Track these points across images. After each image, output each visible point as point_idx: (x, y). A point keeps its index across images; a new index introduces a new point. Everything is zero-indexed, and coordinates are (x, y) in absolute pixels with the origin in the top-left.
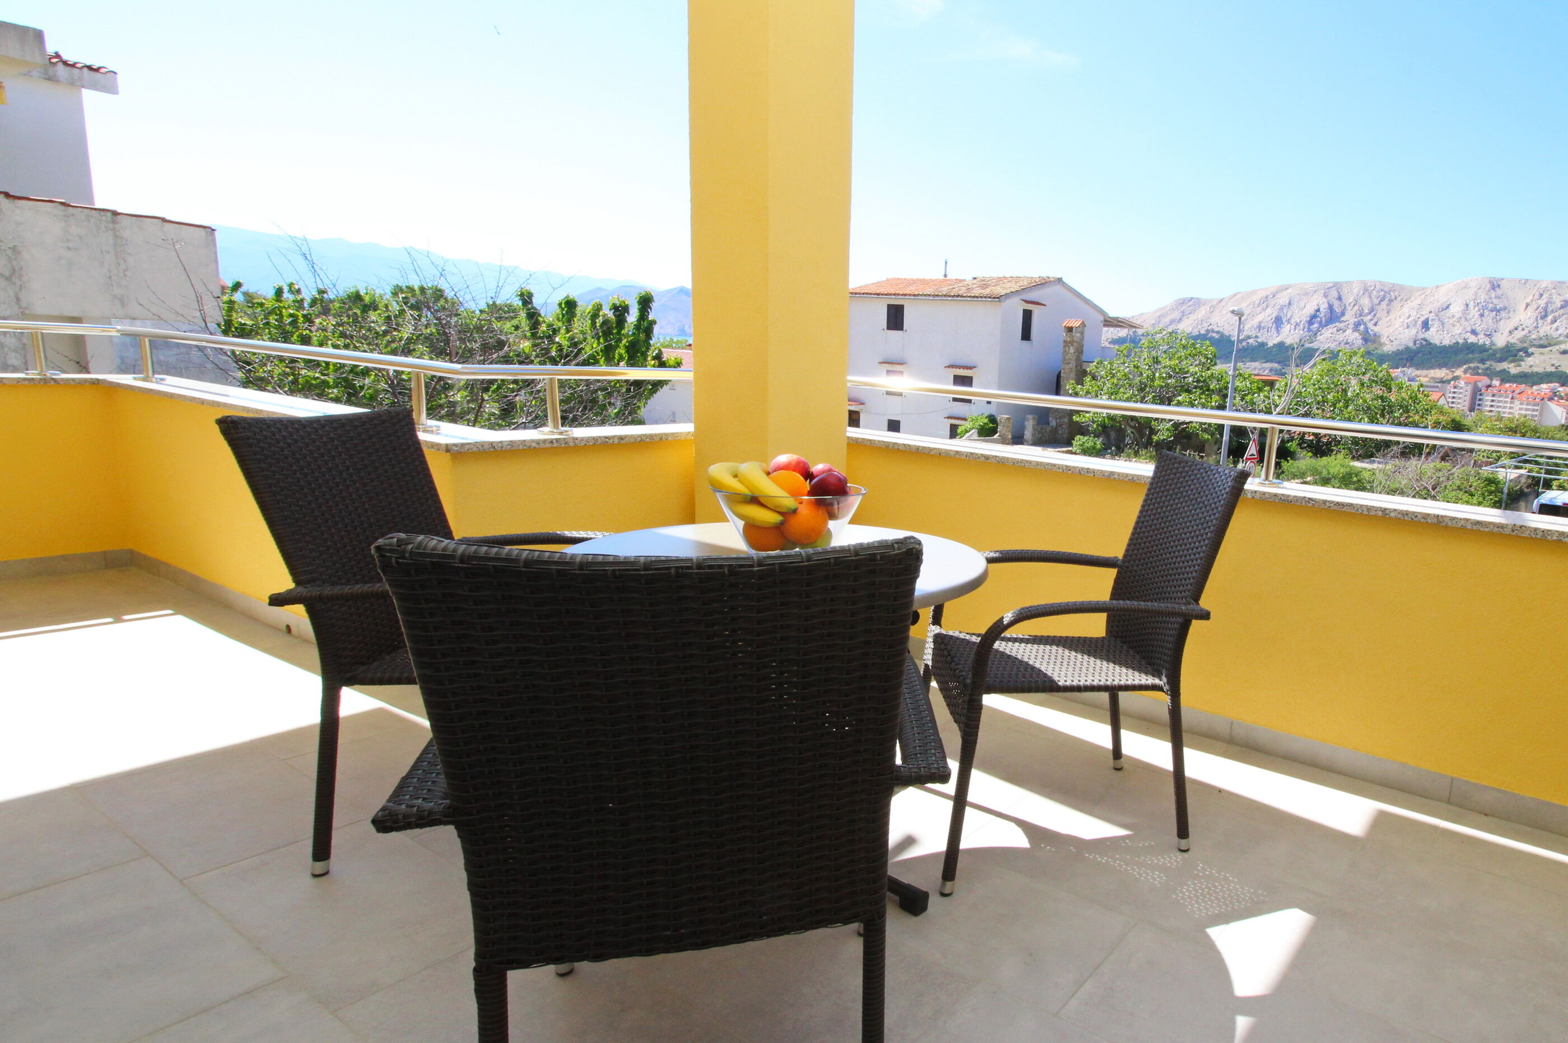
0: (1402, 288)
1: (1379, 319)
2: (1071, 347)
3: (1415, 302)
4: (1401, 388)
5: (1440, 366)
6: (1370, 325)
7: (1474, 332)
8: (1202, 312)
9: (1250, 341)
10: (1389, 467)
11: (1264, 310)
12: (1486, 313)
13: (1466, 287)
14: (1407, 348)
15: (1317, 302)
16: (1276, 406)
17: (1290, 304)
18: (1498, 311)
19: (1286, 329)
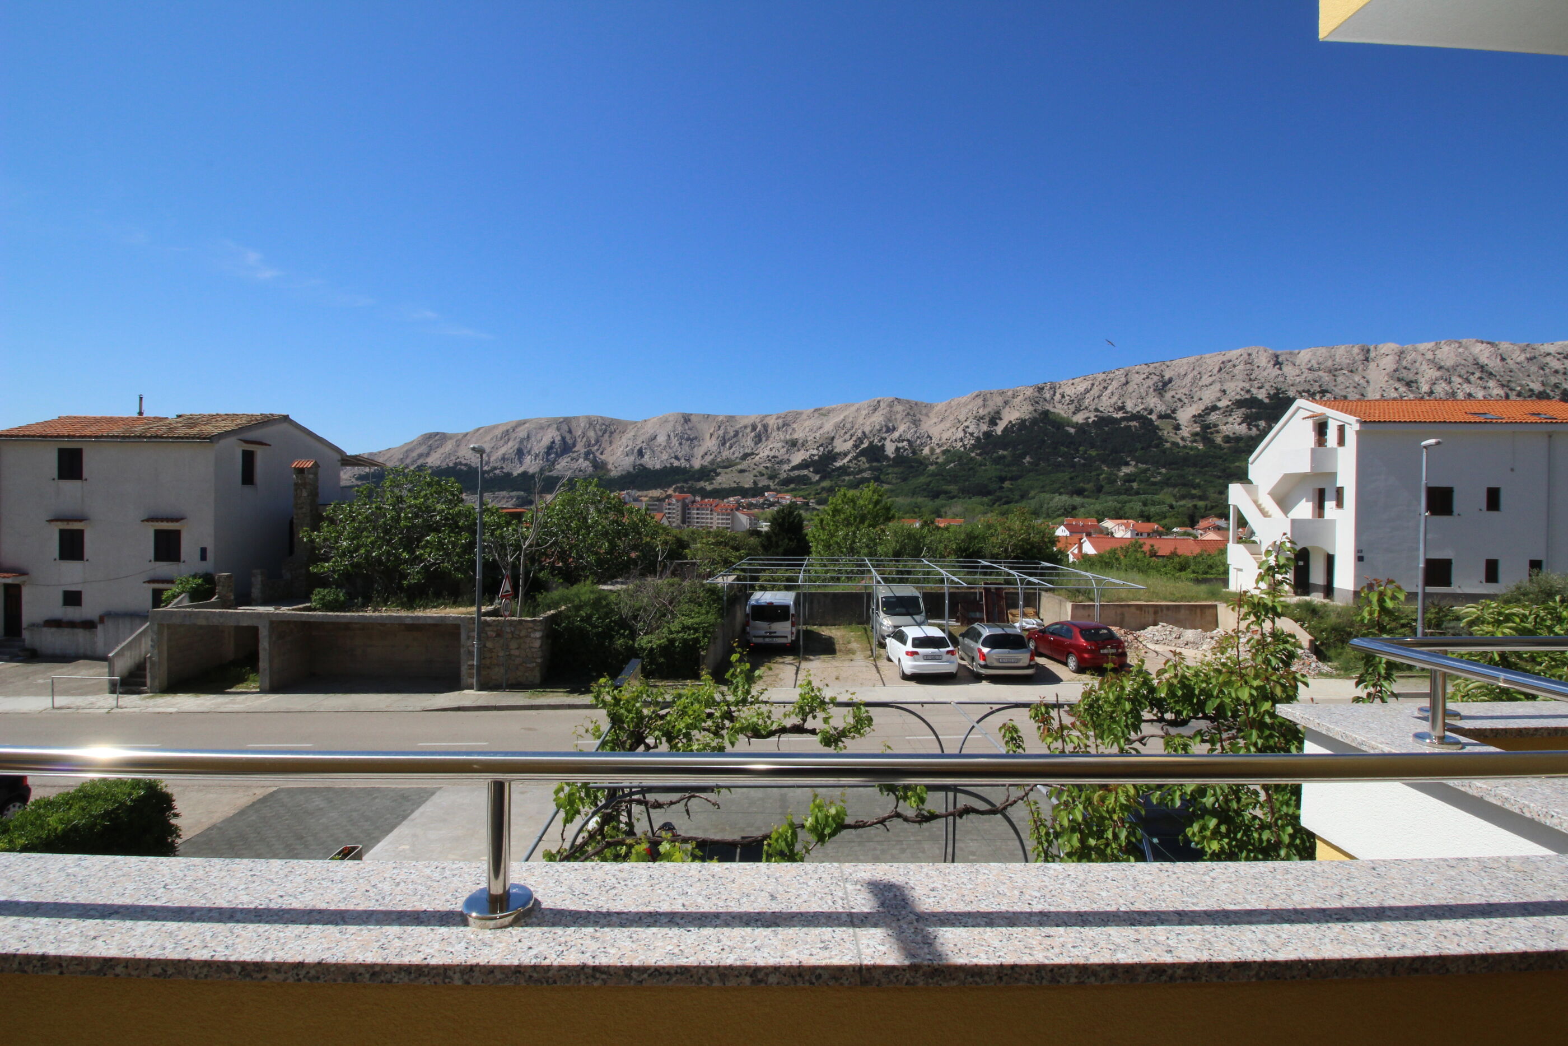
0: (619, 422)
1: (604, 449)
2: (304, 491)
3: (630, 434)
4: (632, 512)
5: (655, 488)
6: (598, 454)
7: (677, 458)
8: (449, 446)
9: (497, 472)
10: (631, 586)
11: (506, 443)
12: (684, 442)
13: (666, 421)
14: (629, 473)
15: (550, 435)
16: (526, 538)
17: (528, 437)
18: (692, 440)
19: (528, 459)
